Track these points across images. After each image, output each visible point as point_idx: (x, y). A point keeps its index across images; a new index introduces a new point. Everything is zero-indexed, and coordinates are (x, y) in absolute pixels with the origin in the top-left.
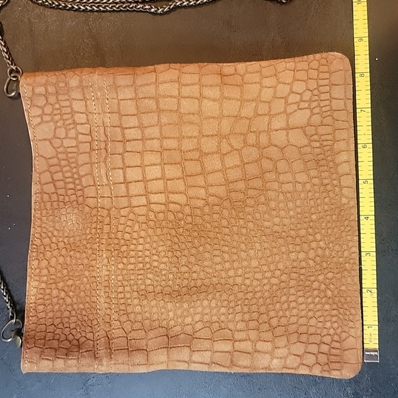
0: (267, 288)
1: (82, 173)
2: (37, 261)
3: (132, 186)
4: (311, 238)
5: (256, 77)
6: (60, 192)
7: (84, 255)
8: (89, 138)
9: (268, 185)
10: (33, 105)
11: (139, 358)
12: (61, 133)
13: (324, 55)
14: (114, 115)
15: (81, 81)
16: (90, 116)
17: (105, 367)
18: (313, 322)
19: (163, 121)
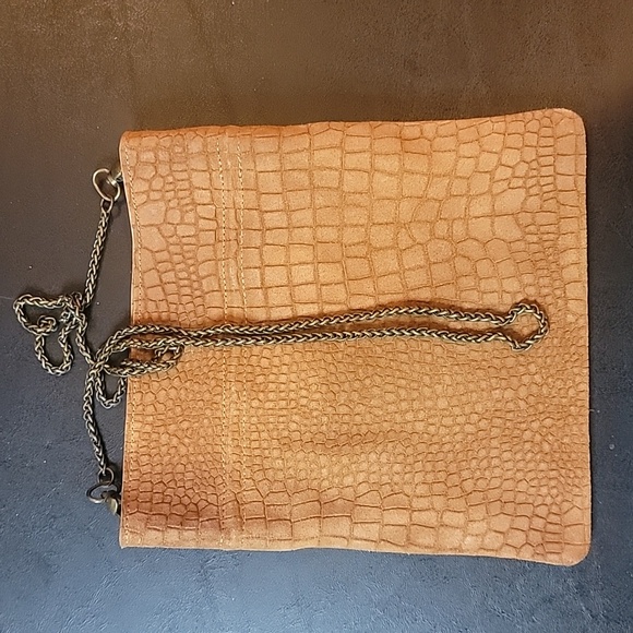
0: (459, 437)
1: (202, 273)
2: (140, 395)
3: (272, 293)
4: (522, 369)
5: (450, 143)
6: (170, 298)
7: (205, 387)
8: (213, 225)
9: (463, 294)
10: (136, 177)
11: (280, 531)
12: (175, 216)
13: (548, 112)
14: (250, 193)
15: (205, 146)
16: (217, 192)
17: (234, 542)
18: (523, 486)
19: (317, 201)
